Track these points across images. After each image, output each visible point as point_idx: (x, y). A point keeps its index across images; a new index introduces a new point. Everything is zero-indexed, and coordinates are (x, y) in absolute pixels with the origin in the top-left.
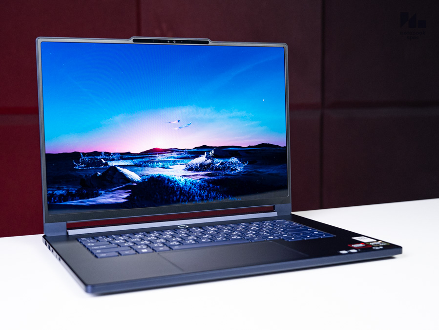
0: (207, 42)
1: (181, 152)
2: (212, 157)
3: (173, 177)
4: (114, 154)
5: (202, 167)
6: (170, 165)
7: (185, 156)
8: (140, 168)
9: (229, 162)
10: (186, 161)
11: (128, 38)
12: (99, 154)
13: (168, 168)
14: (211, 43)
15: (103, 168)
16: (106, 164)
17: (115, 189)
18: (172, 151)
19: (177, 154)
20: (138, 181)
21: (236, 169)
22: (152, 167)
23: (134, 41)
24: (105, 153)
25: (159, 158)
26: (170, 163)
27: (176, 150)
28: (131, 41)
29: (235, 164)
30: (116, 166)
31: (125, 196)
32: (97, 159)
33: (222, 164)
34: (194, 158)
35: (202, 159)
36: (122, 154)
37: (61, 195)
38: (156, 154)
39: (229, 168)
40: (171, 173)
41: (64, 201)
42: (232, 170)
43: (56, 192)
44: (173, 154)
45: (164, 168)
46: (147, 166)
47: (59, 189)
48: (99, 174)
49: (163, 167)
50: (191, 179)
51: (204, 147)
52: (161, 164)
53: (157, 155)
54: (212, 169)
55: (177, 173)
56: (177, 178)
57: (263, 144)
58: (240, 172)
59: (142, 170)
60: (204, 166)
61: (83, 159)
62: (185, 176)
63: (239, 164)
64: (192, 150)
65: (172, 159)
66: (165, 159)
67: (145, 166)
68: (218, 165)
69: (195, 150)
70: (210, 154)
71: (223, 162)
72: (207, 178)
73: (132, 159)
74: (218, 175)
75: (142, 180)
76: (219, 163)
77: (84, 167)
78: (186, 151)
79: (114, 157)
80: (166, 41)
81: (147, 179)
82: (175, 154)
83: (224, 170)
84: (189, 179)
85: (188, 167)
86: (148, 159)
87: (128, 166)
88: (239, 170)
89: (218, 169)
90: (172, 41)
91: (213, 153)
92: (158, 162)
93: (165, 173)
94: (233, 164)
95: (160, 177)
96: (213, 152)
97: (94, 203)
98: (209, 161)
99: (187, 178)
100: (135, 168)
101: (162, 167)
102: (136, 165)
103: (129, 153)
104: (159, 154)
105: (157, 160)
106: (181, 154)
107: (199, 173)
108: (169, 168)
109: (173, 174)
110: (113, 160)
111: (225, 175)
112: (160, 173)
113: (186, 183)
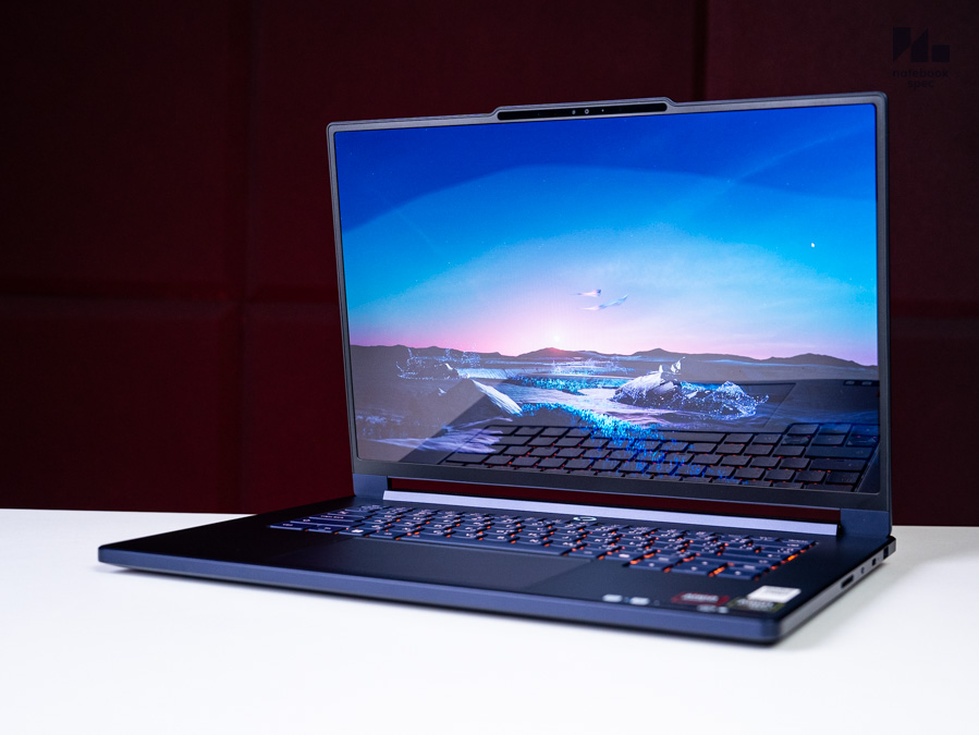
0: (663, 107)
1: (604, 360)
2: (676, 376)
3: (588, 413)
4: (468, 353)
5: (651, 398)
6: (582, 388)
7: (614, 370)
8: (519, 389)
9: (720, 393)
10: (615, 380)
11: (488, 110)
12: (441, 352)
13: (575, 393)
14: (673, 108)
15: (448, 381)
16: (454, 374)
17: (471, 424)
18: (584, 356)
19: (596, 365)
20: (516, 414)
21: (736, 411)
22: (544, 387)
23: (501, 116)
24: (452, 350)
25: (558, 370)
26: (580, 381)
27: (594, 356)
28: (493, 118)
29: (734, 398)
30: (474, 378)
31: (492, 440)
32: (437, 363)
33: (701, 394)
34: (634, 375)
35: (652, 380)
36: (482, 355)
37: (377, 424)
38: (551, 361)
39: (718, 405)
40: (582, 404)
41: (383, 438)
42: (726, 412)
43: (369, 418)
44: (586, 363)
45: (569, 392)
46: (533, 385)
47: (374, 413)
48: (442, 391)
49: (566, 390)
50: (627, 422)
51: (658, 352)
52: (562, 383)
53: (553, 364)
54: (676, 405)
55: (597, 405)
56: (597, 417)
57: (810, 355)
58: (745, 418)
59: (522, 393)
60: (658, 396)
61: (413, 361)
62: (613, 414)
63: (744, 398)
64: (630, 359)
65: (586, 375)
66: (571, 374)
67: (528, 385)
68: (690, 396)
69: (635, 358)
70: (673, 369)
71: (703, 392)
72: (664, 424)
73: (503, 367)
74: (692, 421)
75: (523, 412)
76: (695, 394)
77: (416, 376)
78: (616, 360)
79: (469, 360)
80: (568, 112)
81: (534, 411)
82: (591, 365)
83: (706, 411)
84: (622, 422)
85: (621, 394)
86: (534, 370)
87: (495, 380)
88: (745, 413)
89: (691, 406)
90: (580, 112)
91: (679, 368)
92: (555, 378)
93: (572, 403)
94: (728, 397)
95: (559, 409)
96: (679, 365)
97: (433, 448)
98: (670, 386)
99: (618, 419)
100: (510, 387)
101: (564, 391)
102: (510, 381)
103: (496, 355)
104: (557, 361)
105: (554, 374)
106: (604, 365)
107: (645, 411)
108: (580, 394)
109: (588, 406)
110: (467, 366)
111: (707, 421)
112: (561, 403)
113: (615, 430)
